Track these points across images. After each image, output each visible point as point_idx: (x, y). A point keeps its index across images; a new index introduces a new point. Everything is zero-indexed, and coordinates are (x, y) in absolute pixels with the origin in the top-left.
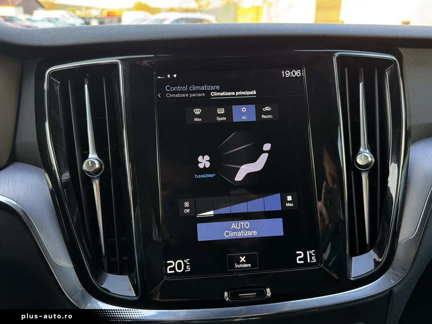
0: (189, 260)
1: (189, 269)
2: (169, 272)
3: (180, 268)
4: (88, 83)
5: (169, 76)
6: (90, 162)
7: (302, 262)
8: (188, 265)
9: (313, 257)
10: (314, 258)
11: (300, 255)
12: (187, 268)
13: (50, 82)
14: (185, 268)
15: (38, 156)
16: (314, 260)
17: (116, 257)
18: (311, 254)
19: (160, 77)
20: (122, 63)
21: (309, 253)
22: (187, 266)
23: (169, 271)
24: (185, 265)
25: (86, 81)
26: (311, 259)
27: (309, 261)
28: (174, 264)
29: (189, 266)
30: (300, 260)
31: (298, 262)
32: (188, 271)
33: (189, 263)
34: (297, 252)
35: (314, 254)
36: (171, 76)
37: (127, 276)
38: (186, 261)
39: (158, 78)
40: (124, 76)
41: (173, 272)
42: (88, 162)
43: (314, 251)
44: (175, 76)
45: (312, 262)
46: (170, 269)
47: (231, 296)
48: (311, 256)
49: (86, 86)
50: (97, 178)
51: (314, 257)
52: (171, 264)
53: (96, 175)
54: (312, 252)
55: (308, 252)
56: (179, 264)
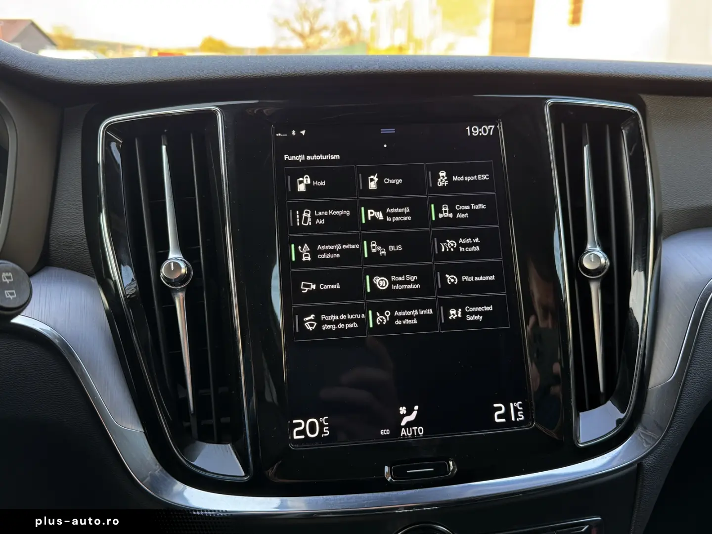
0: (327, 418)
1: (327, 432)
2: (295, 437)
3: (312, 430)
4: (166, 144)
5: (294, 133)
6: (172, 264)
7: (503, 420)
8: (326, 426)
9: (519, 413)
10: (521, 414)
11: (500, 409)
12: (325, 431)
13: (108, 141)
14: (321, 432)
15: (87, 256)
16: (521, 417)
17: (211, 418)
18: (517, 407)
19: (280, 135)
20: (221, 112)
21: (514, 406)
22: (325, 428)
23: (297, 435)
24: (322, 426)
25: (164, 140)
26: (516, 416)
27: (513, 419)
28: (303, 424)
29: (327, 428)
30: (500, 417)
31: (497, 420)
32: (325, 435)
33: (327, 424)
34: (495, 405)
35: (521, 408)
36: (298, 132)
37: (229, 445)
38: (323, 420)
39: (277, 135)
40: (226, 131)
41: (303, 437)
42: (169, 264)
43: (521, 402)
44: (303, 132)
45: (518, 419)
46: (298, 433)
47: (395, 473)
48: (516, 410)
49: (164, 147)
50: (181, 290)
51: (522, 412)
52: (299, 425)
53: (181, 285)
54: (518, 404)
55: (511, 404)
56: (312, 426)
